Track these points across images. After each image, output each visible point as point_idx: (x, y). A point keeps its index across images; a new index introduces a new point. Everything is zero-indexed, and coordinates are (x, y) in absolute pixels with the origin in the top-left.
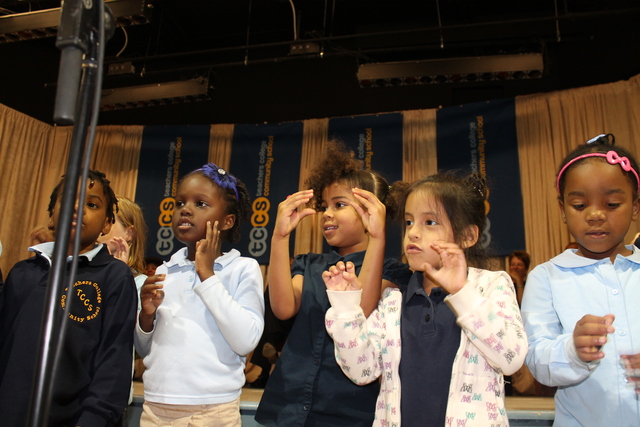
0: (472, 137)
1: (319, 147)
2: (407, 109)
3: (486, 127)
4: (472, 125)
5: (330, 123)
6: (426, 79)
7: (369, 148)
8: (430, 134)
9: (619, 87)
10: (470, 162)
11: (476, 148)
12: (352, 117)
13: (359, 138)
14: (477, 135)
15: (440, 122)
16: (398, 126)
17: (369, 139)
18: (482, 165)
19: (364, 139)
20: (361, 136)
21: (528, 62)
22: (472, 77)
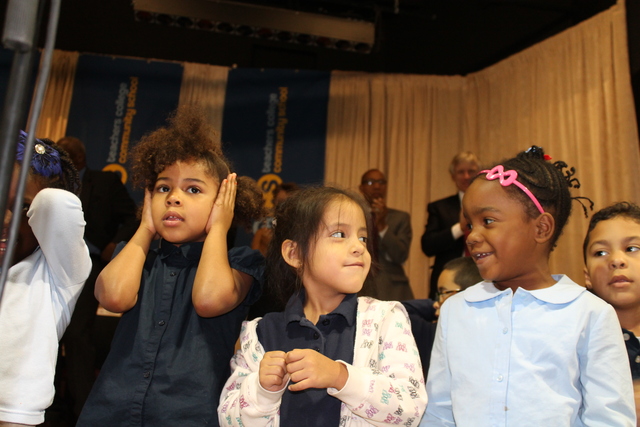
0: (271, 112)
1: (59, 91)
2: (191, 60)
3: (289, 103)
4: (273, 97)
5: (81, 60)
6: (225, 26)
7: (131, 104)
8: (217, 99)
9: (454, 83)
10: (264, 144)
11: (274, 128)
12: (114, 57)
13: (119, 88)
14: (277, 110)
15: (232, 86)
16: (176, 81)
17: (134, 91)
18: (279, 151)
19: (126, 91)
20: (123, 88)
21: (355, 31)
22: (285, 35)
